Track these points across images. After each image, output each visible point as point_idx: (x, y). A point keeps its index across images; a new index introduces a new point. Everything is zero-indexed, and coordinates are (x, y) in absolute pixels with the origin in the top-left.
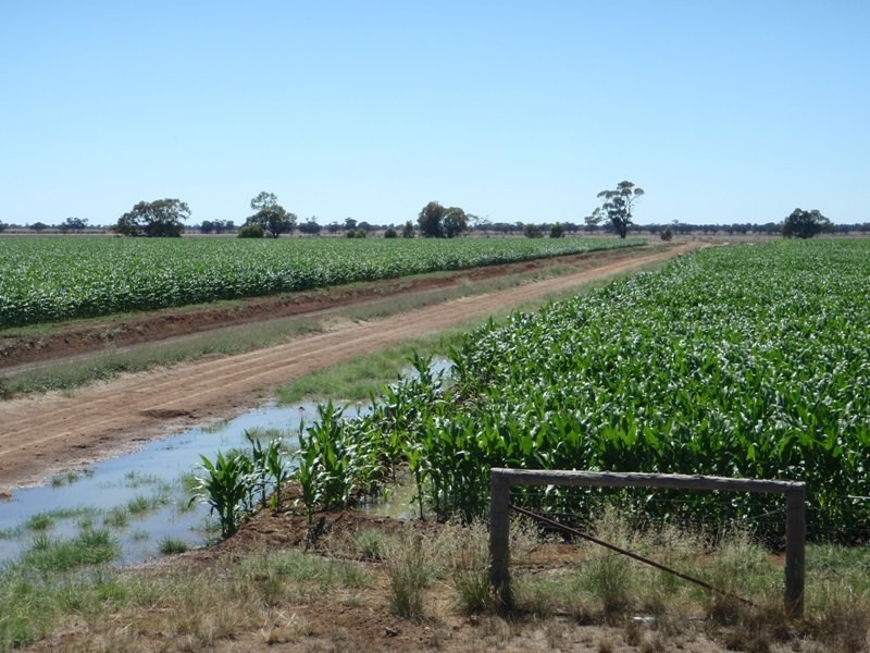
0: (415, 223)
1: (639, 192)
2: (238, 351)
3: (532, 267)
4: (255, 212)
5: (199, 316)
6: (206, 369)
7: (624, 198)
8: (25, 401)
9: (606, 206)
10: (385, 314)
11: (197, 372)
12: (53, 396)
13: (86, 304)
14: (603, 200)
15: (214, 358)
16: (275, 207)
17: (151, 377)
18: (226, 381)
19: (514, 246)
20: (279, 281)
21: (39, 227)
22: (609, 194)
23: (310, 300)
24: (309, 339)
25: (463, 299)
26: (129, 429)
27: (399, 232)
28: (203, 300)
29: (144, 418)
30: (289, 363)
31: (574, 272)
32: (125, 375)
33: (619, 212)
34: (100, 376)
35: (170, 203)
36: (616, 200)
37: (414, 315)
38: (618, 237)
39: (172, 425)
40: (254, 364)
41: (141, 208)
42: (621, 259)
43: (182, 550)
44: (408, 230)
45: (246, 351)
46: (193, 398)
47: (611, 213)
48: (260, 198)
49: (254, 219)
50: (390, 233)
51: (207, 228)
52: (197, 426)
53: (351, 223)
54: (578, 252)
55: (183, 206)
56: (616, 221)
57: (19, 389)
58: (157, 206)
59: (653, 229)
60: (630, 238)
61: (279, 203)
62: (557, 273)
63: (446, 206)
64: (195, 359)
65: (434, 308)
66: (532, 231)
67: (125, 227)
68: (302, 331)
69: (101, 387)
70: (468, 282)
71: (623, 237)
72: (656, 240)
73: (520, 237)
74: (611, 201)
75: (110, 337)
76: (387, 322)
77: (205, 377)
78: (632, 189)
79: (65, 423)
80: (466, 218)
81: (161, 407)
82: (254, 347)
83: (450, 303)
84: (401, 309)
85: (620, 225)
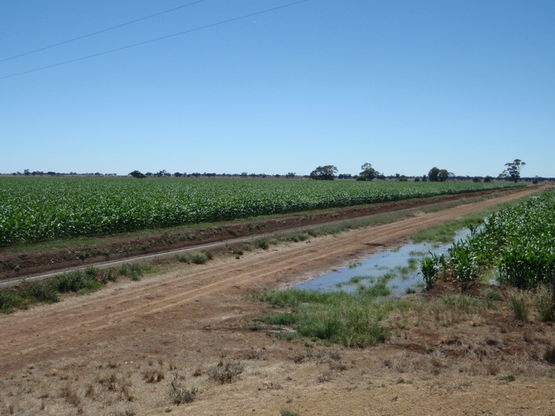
0: (427, 175)
1: (523, 163)
2: (387, 223)
3: (483, 193)
4: (363, 171)
5: (365, 209)
6: (379, 229)
7: (516, 166)
8: (321, 238)
9: (508, 169)
10: (436, 211)
11: (375, 230)
12: (329, 237)
13: (320, 204)
14: (507, 167)
15: (379, 225)
16: (371, 169)
17: (360, 231)
18: (389, 234)
19: (473, 186)
20: (386, 197)
21: (277, 176)
22: (510, 164)
23: (402, 204)
24: (411, 219)
25: (463, 206)
26: (364, 249)
27: (421, 179)
28: (359, 203)
29: (366, 246)
30: (408, 228)
31: (503, 196)
32: (351, 230)
33: (514, 172)
34: (343, 230)
35: (330, 167)
36: (513, 167)
37: (446, 211)
38: (514, 182)
39: (379, 249)
40: (395, 228)
41: (319, 169)
42: (520, 191)
43: (414, 292)
44: (424, 178)
45: (390, 223)
46: (380, 239)
47: (511, 172)
48: (365, 165)
49: (362, 174)
50: (417, 179)
51: (341, 177)
52: (389, 249)
53: (398, 176)
54: (499, 188)
55: (335, 168)
56: (513, 175)
57: (319, 233)
58: (326, 168)
59: (527, 179)
60: (519, 183)
61: (372, 167)
62: (497, 196)
63: (440, 169)
64: (373, 225)
65: (453, 209)
66: (477, 179)
67: (313, 176)
68: (408, 216)
69: (344, 234)
70: (464, 199)
71: (516, 182)
72: (530, 184)
73: (472, 182)
74: (511, 167)
75: (336, 216)
76: (438, 213)
77: (380, 232)
78: (520, 163)
79: (340, 247)
80: (448, 174)
81: (370, 242)
82: (392, 221)
83: (458, 207)
84: (441, 209)
85: (515, 177)
